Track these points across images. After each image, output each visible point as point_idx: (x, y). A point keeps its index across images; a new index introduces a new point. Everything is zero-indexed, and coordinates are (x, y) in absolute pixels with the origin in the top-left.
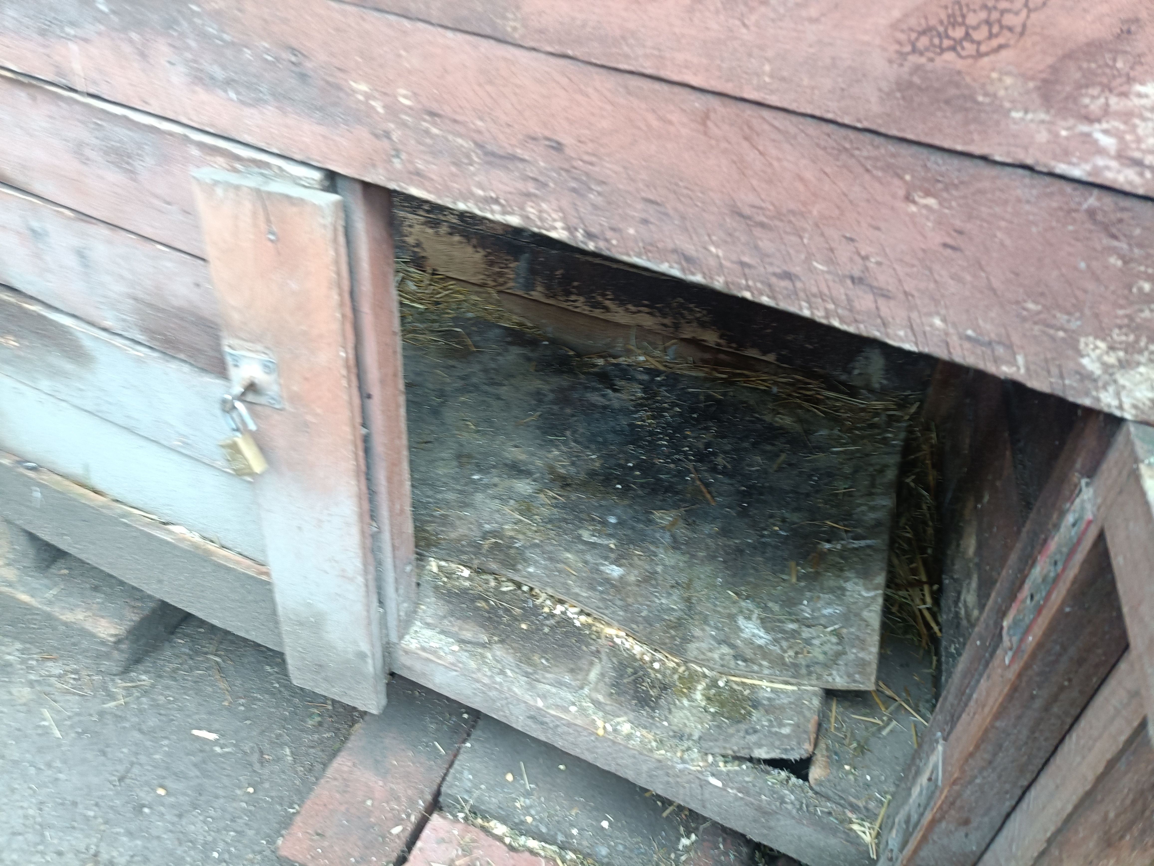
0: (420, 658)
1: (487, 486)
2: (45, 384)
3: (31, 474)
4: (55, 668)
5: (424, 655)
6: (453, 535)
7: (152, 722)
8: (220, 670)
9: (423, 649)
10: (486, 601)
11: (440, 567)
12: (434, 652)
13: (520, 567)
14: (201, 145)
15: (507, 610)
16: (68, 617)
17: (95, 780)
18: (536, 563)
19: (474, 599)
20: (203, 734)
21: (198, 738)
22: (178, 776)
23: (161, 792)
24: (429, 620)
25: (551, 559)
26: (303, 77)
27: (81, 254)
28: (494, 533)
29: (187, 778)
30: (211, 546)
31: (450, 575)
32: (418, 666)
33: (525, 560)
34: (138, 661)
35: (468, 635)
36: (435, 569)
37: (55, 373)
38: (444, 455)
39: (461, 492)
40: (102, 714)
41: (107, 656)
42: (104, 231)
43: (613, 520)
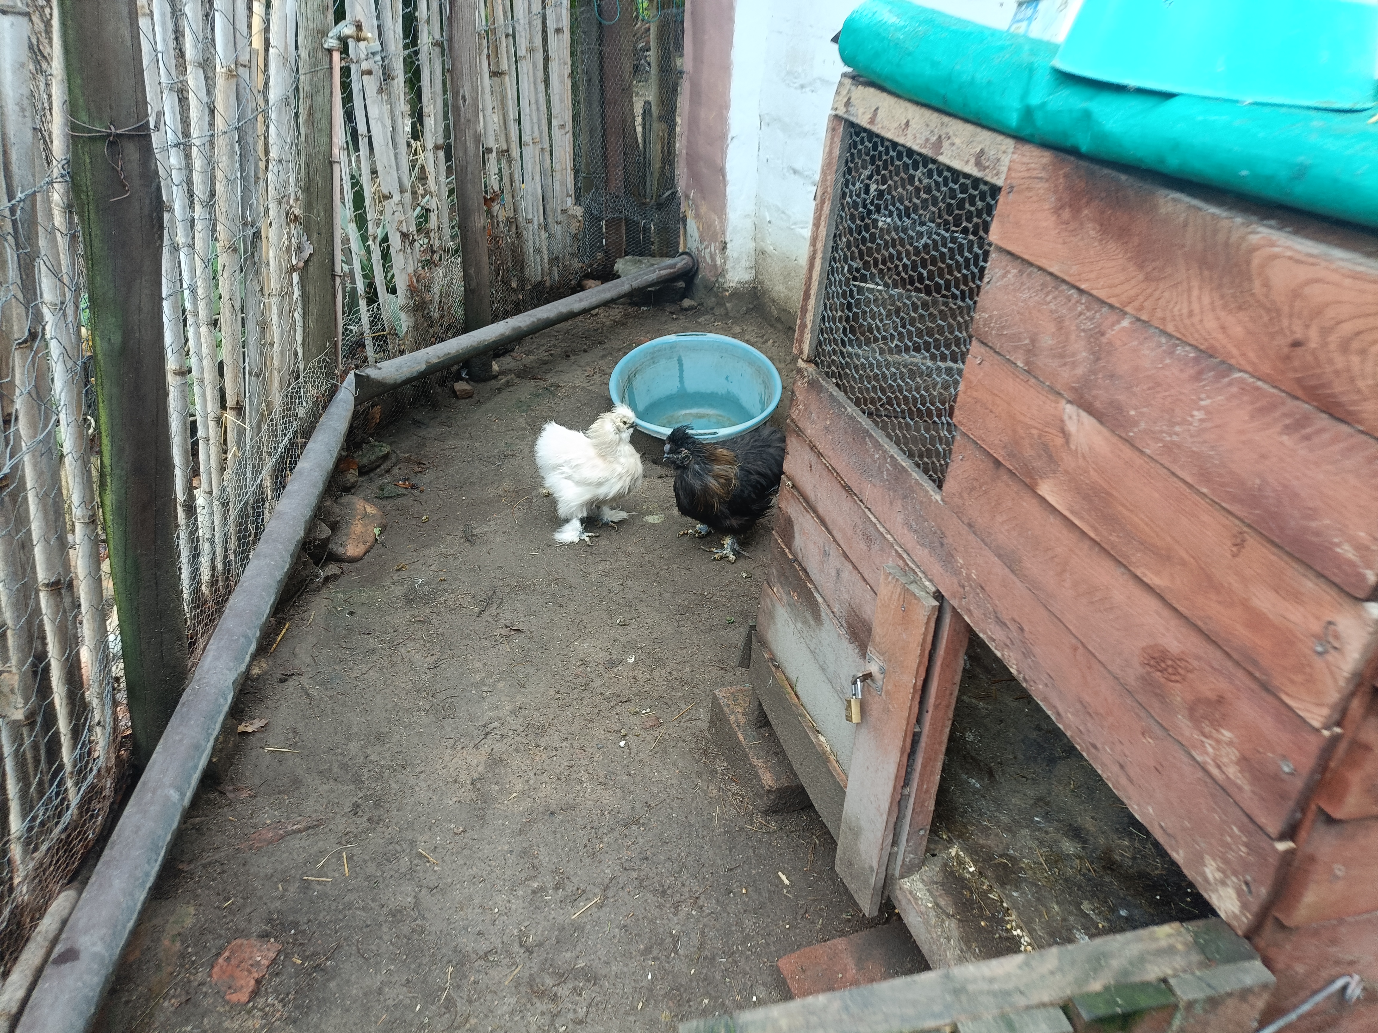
0: (906, 896)
1: (1040, 829)
2: (799, 625)
3: (773, 669)
4: (734, 788)
5: (909, 896)
6: (981, 842)
7: (762, 851)
8: (815, 848)
9: (911, 893)
10: (972, 893)
11: (957, 855)
12: (916, 899)
13: (1008, 887)
14: (897, 552)
15: (980, 907)
16: (754, 761)
17: (719, 862)
18: (1023, 894)
19: (965, 887)
20: (783, 877)
21: (779, 877)
22: (757, 890)
23: (744, 891)
24: (925, 878)
25: (1038, 900)
26: (942, 545)
27: (838, 572)
28: (1010, 858)
29: (760, 893)
30: (832, 758)
31: (961, 863)
32: (904, 902)
33: (1016, 887)
34: (775, 812)
35: (942, 903)
36: (953, 854)
37: (805, 622)
38: (1028, 792)
39: (1015, 821)
40: (742, 829)
41: (761, 797)
42: (851, 567)
43: (1123, 913)
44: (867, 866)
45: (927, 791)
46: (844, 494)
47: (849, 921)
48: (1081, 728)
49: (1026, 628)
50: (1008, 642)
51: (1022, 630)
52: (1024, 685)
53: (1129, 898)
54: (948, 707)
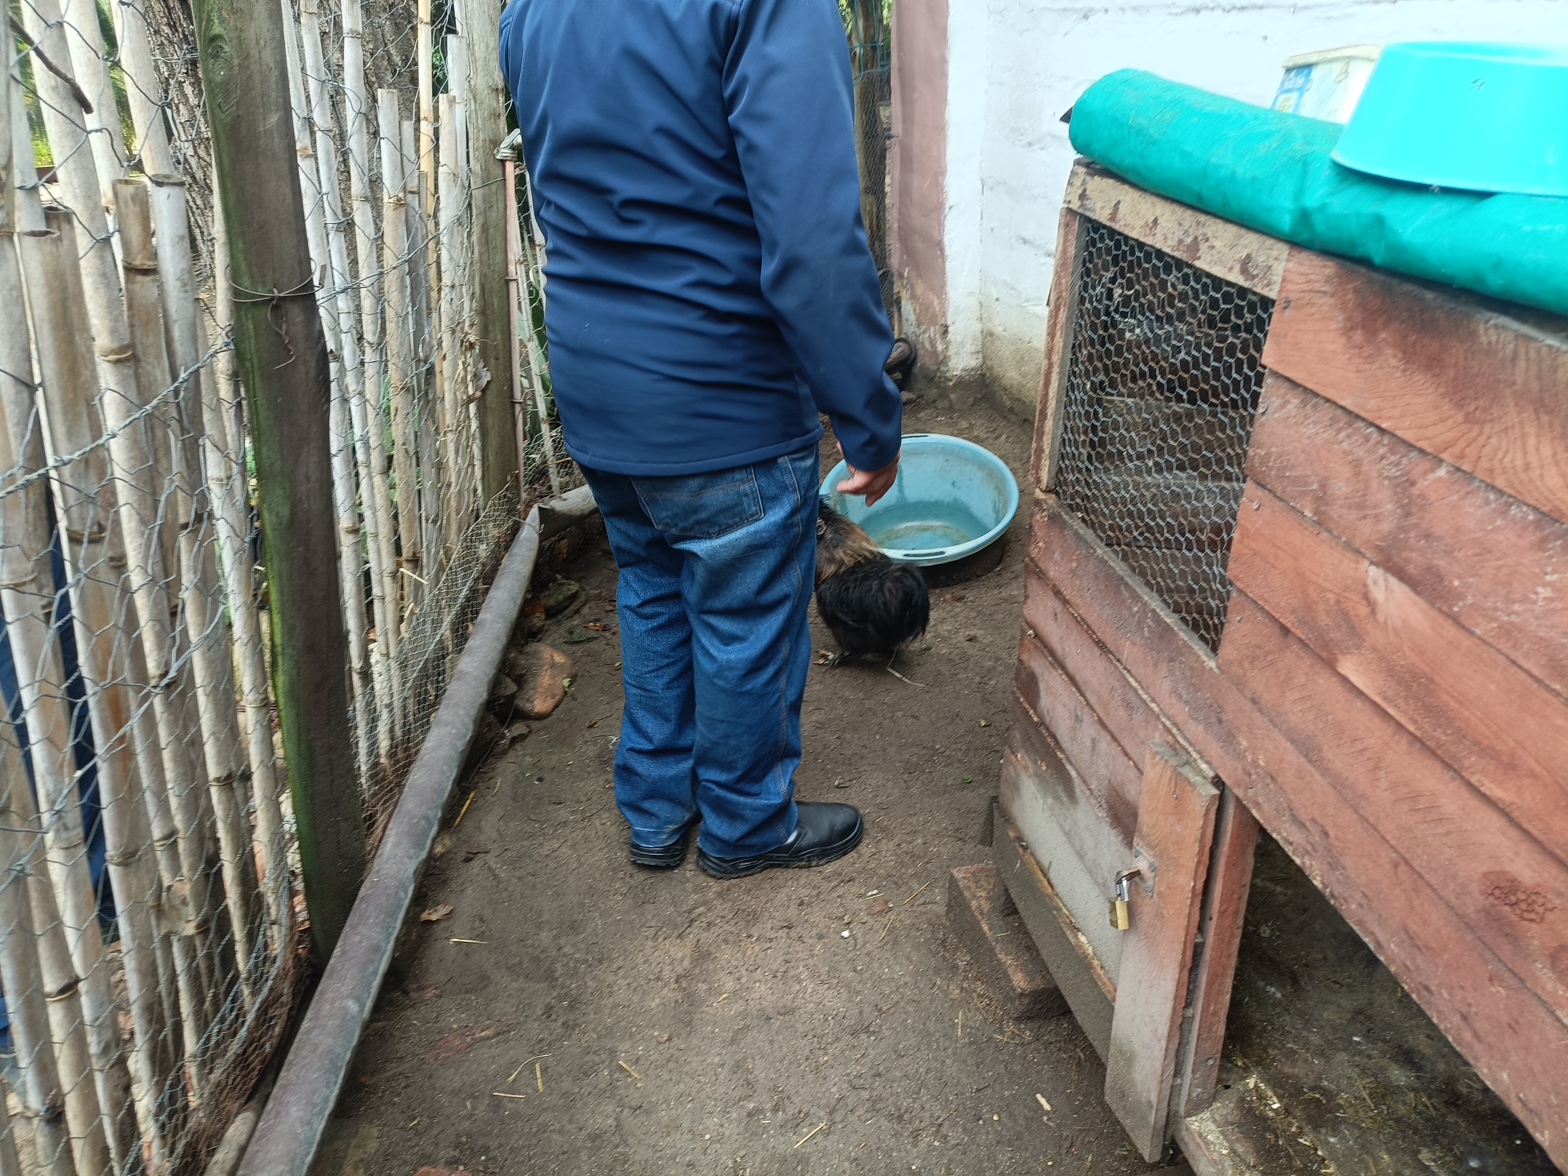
0: (1194, 1139)
1: (1360, 1053)
2: (1050, 800)
3: (1021, 850)
4: (980, 988)
5: (1199, 1140)
6: (1287, 1070)
7: (1016, 1068)
8: (1079, 1064)
9: (1200, 1135)
10: (1277, 1137)
11: (1256, 1087)
12: (1208, 1143)
13: (1323, 1131)
14: (1164, 725)
15: (1288, 1156)
16: (1002, 956)
17: (965, 1080)
18: (1343, 1138)
19: (1268, 1129)
20: (1043, 1101)
21: (1037, 1101)
22: (1011, 1116)
23: (996, 1118)
24: (1217, 1117)
25: (1363, 1147)
26: (1220, 721)
27: (1094, 741)
28: (1325, 1092)
29: (1015, 1121)
30: (1096, 962)
31: (1261, 1097)
32: (1192, 1146)
33: (1334, 1130)
34: (1029, 1018)
35: (1240, 1150)
36: (1251, 1086)
37: (1057, 798)
38: (1344, 1003)
39: (1328, 1042)
40: (990, 1039)
41: (1012, 1001)
42: (1109, 738)
44: (1144, 1100)
45: (1215, 1013)
46: (1097, 652)
47: (1125, 1158)
48: (1408, 963)
49: (1332, 834)
50: (1309, 849)
51: (1326, 834)
52: (1332, 902)
53: (1481, 1144)
54: (1236, 913)
